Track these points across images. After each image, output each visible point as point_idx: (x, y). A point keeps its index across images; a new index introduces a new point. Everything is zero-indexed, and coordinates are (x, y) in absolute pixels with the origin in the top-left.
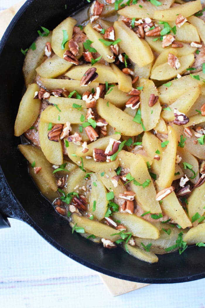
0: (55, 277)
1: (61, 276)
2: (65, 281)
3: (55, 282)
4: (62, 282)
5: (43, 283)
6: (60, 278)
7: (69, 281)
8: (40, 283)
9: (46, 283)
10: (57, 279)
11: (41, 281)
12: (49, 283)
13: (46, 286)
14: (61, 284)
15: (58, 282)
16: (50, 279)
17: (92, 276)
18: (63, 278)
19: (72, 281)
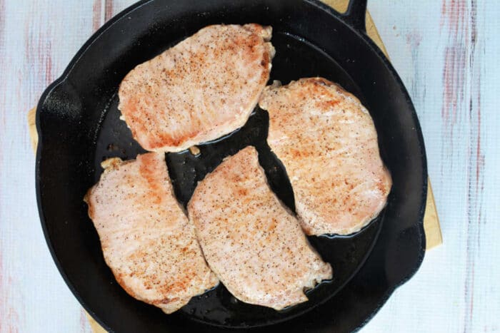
0: (464, 292)
1: (464, 285)
2: (471, 281)
3: (470, 293)
4: (471, 285)
5: (470, 307)
6: (466, 287)
7: (471, 277)
8: (469, 311)
9: (470, 304)
10: (466, 291)
11: (467, 309)
12: (470, 300)
13: (474, 304)
14: (473, 287)
15: (470, 289)
16: (466, 298)
17: (468, 248)
18: (466, 283)
19: (471, 274)
